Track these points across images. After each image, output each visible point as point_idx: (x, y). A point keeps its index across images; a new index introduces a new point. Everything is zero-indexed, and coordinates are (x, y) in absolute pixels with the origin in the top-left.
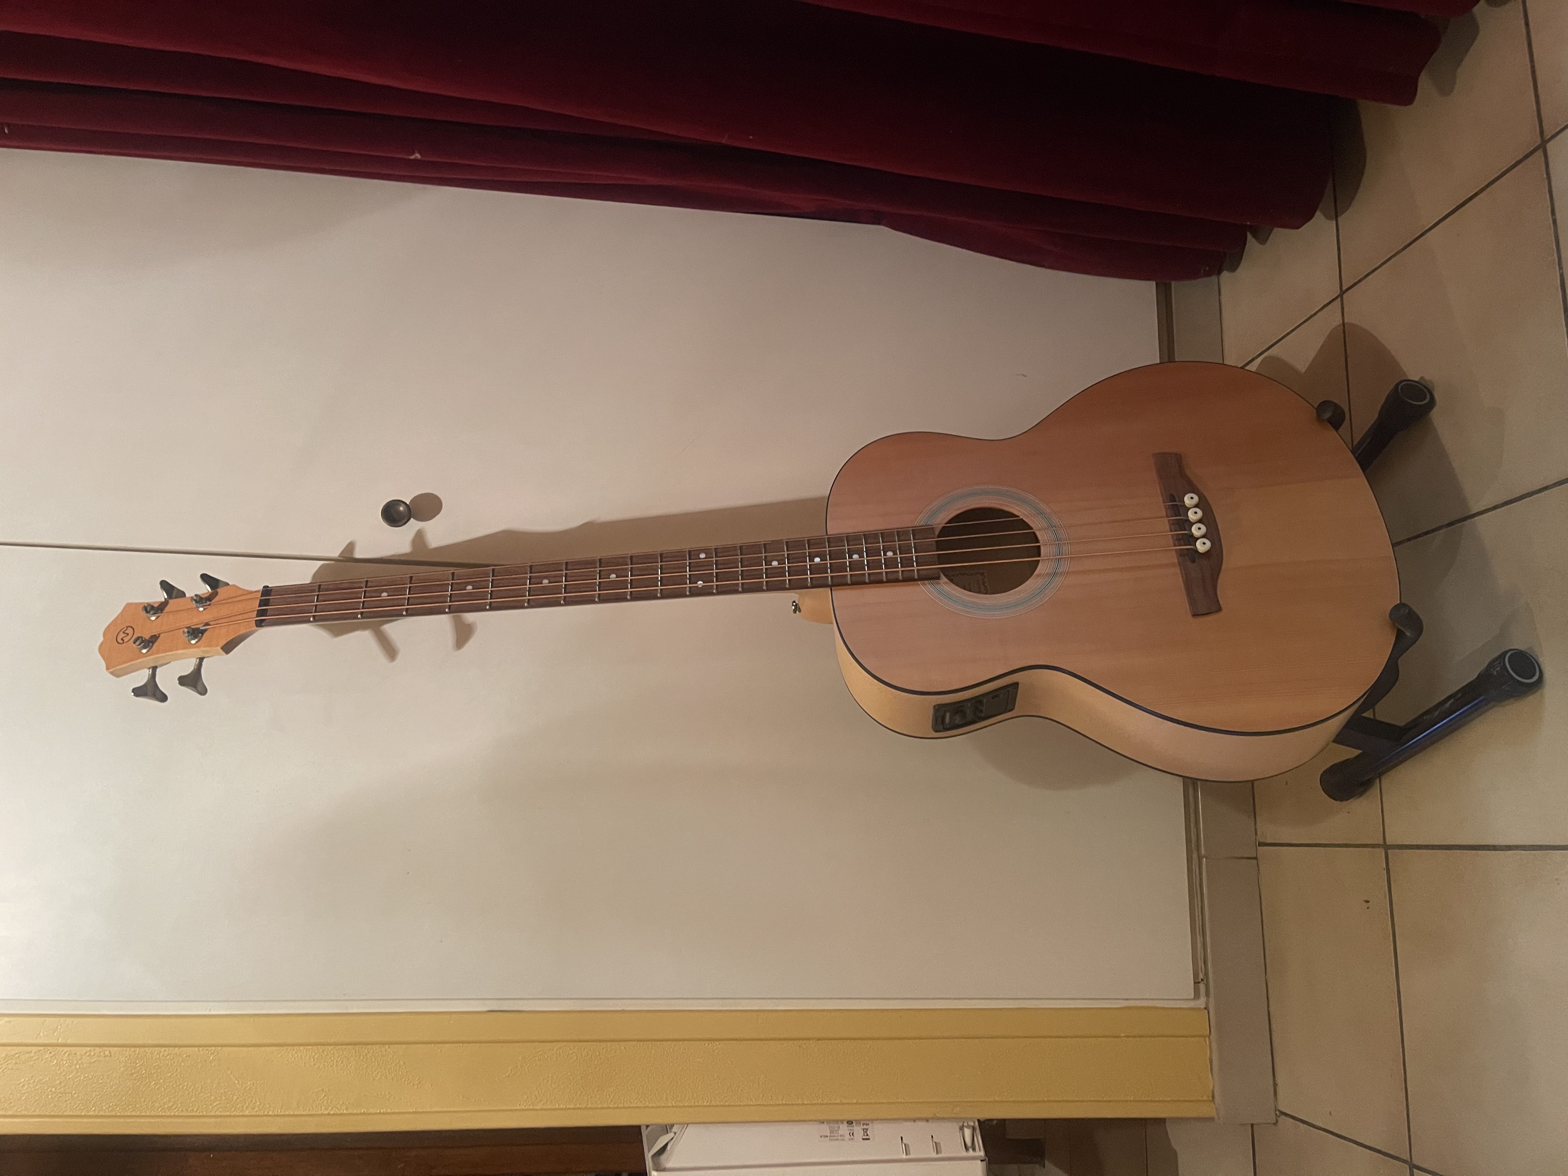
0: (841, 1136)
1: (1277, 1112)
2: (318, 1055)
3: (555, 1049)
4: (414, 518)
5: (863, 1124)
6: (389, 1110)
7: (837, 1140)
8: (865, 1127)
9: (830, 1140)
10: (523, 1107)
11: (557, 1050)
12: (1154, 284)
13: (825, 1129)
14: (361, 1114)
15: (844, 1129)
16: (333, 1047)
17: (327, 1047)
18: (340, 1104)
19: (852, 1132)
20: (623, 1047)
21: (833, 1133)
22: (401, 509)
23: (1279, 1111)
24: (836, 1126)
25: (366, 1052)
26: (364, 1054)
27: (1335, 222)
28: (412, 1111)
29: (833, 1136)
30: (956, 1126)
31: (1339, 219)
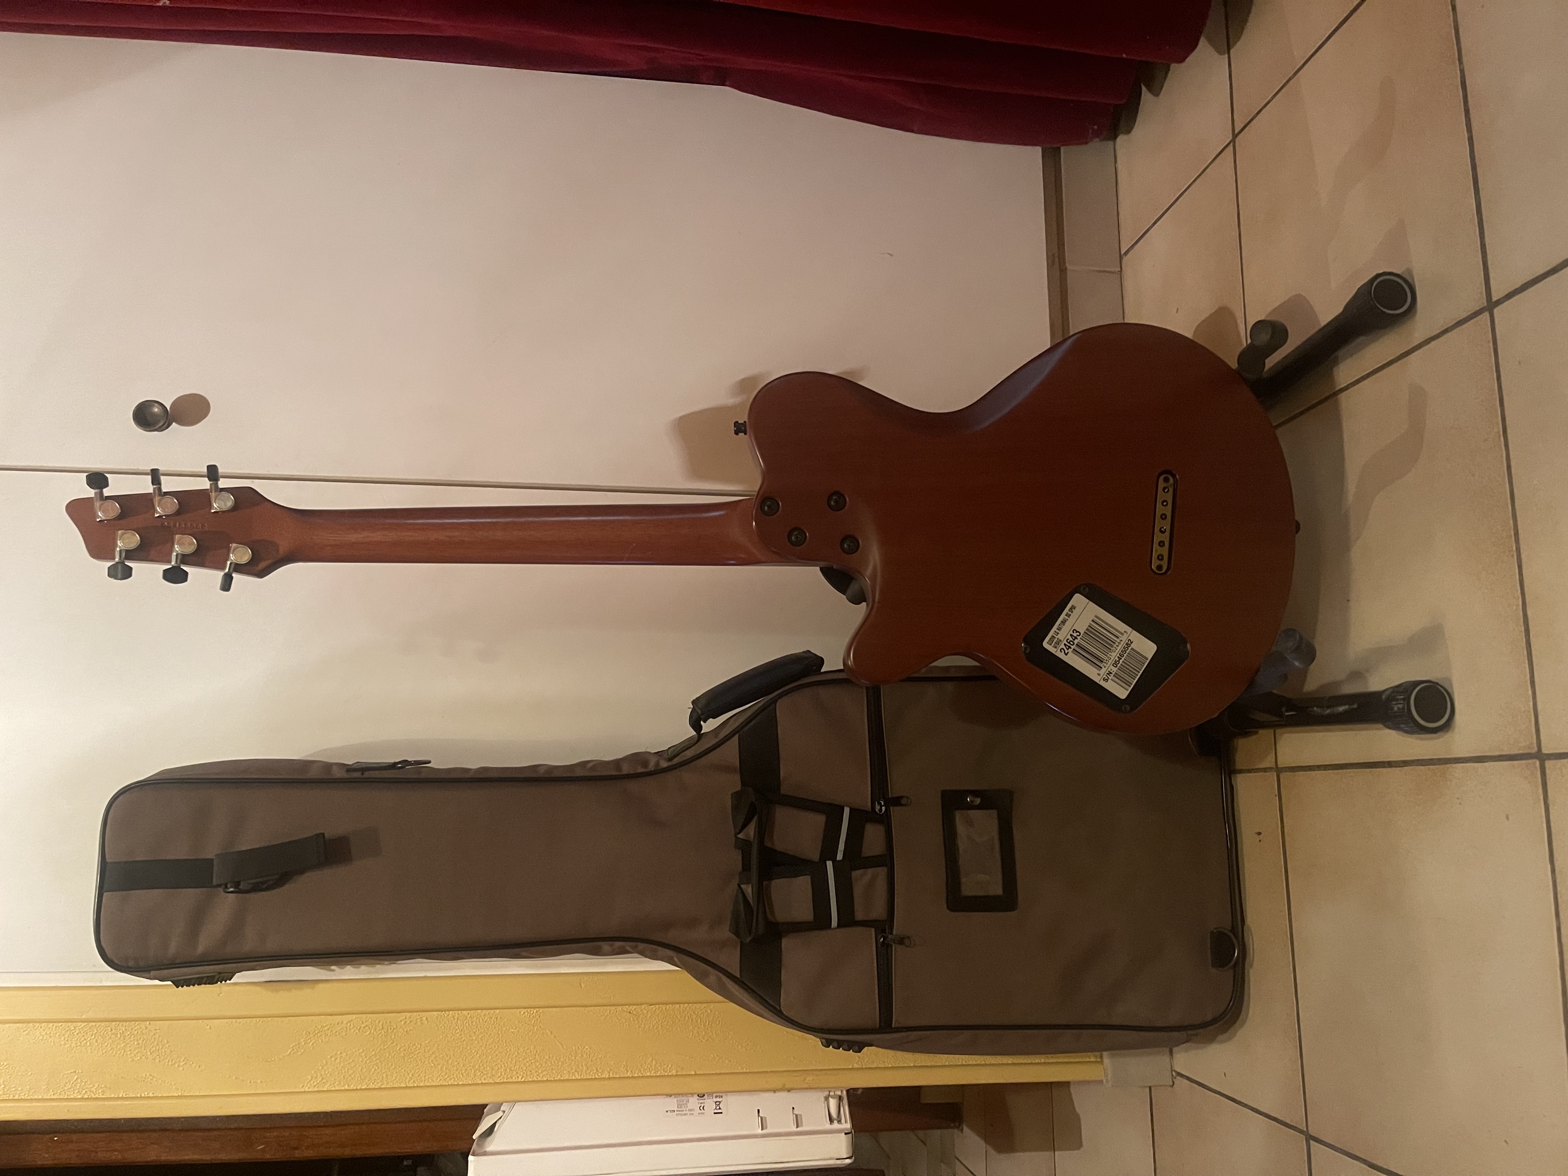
0: (691, 1110)
1: (1174, 1073)
2: (69, 1032)
3: (345, 1022)
4: (177, 423)
5: (716, 1097)
6: (151, 1095)
7: (685, 1114)
8: (718, 1099)
9: (677, 1115)
10: (307, 1089)
11: (347, 1023)
12: (1039, 149)
13: (672, 1103)
14: (118, 1098)
15: (694, 1102)
16: (86, 1024)
17: (79, 1024)
18: (95, 1087)
19: (702, 1106)
20: (424, 1018)
21: (681, 1107)
22: (156, 410)
23: (1175, 1071)
24: (685, 1098)
25: (124, 1029)
26: (121, 1031)
27: (1227, 55)
28: (177, 1095)
29: (680, 1111)
30: (822, 1095)
31: (1232, 51)
